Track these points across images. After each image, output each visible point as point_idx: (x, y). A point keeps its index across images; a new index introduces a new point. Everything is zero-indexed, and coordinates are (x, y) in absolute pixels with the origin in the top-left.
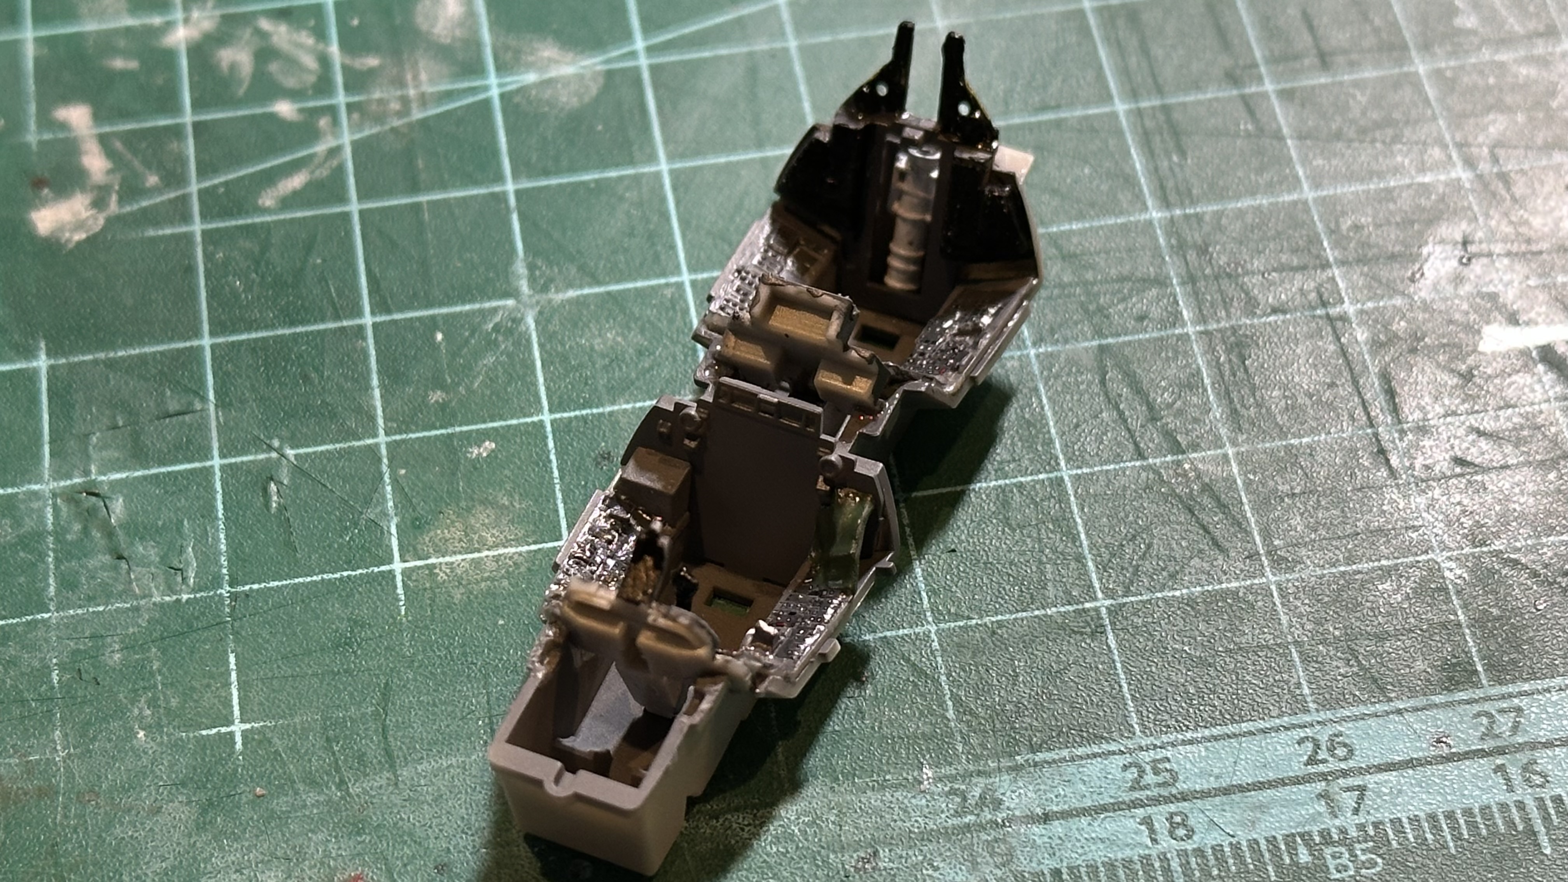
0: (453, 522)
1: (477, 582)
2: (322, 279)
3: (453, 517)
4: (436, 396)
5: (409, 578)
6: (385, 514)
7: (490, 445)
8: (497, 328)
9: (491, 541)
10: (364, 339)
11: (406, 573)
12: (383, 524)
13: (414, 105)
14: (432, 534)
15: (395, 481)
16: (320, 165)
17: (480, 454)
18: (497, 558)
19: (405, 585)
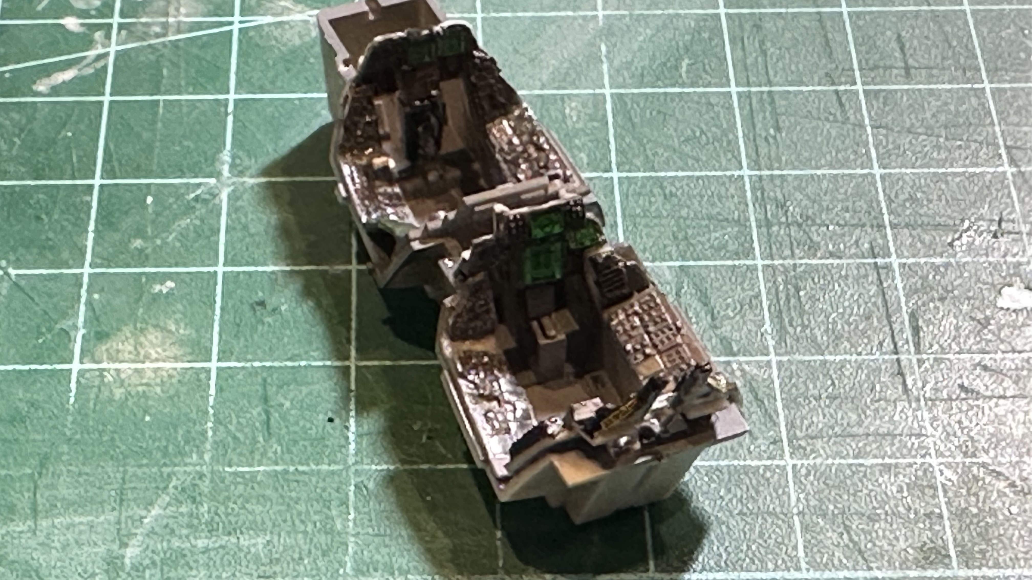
0: (127, 338)
1: (136, 386)
2: (68, 148)
3: (129, 335)
4: (138, 243)
5: (83, 376)
6: (75, 327)
7: (170, 284)
8: (197, 199)
9: (154, 356)
10: (91, 194)
11: (81, 373)
12: (72, 334)
13: (171, 30)
14: (108, 345)
15: (89, 303)
16: (88, 65)
17: (161, 291)
18: (156, 370)
19: (78, 381)
